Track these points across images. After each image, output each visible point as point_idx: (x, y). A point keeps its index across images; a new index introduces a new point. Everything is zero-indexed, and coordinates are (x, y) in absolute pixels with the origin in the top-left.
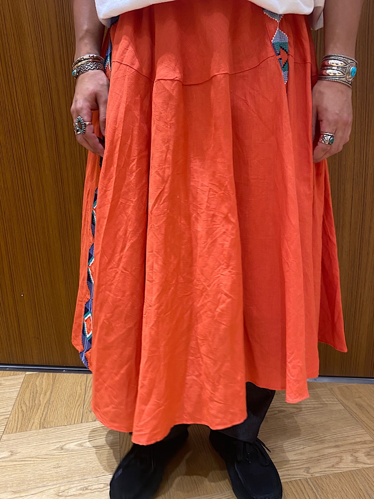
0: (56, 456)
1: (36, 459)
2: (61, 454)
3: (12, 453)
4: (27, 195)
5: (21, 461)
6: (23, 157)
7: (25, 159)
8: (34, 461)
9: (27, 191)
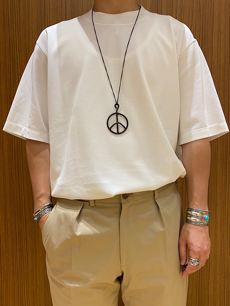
4: (23, 255)
6: (23, 229)
7: (25, 230)
9: (23, 253)
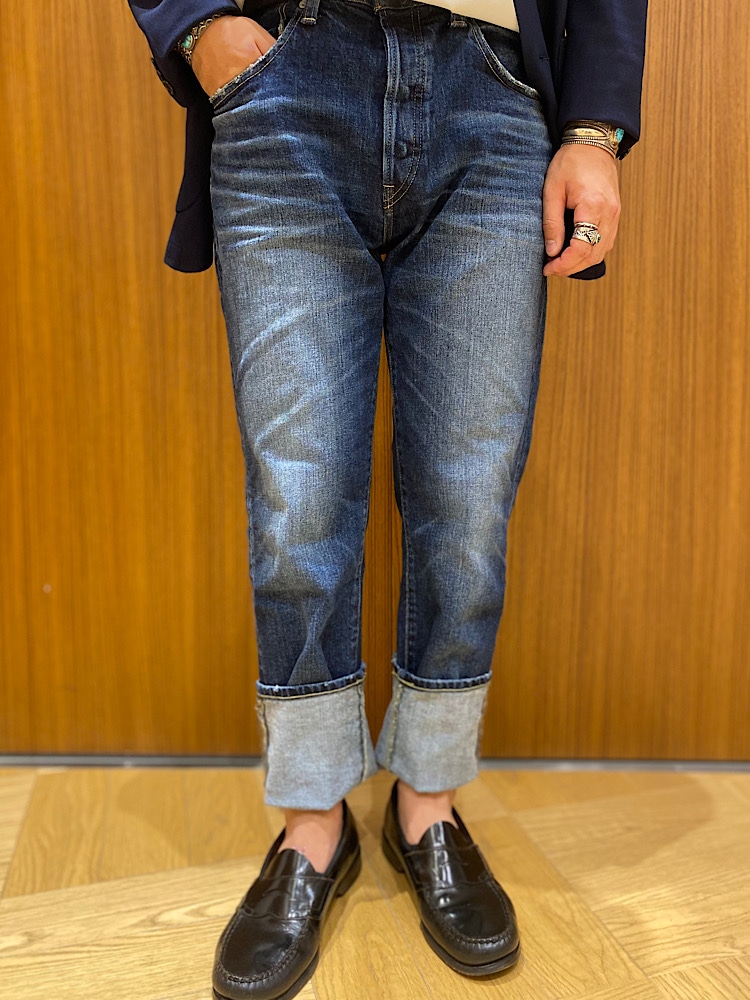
0: (143, 940)
1: (93, 948)
2: (154, 933)
3: (31, 938)
5: (57, 953)
8: (89, 952)
